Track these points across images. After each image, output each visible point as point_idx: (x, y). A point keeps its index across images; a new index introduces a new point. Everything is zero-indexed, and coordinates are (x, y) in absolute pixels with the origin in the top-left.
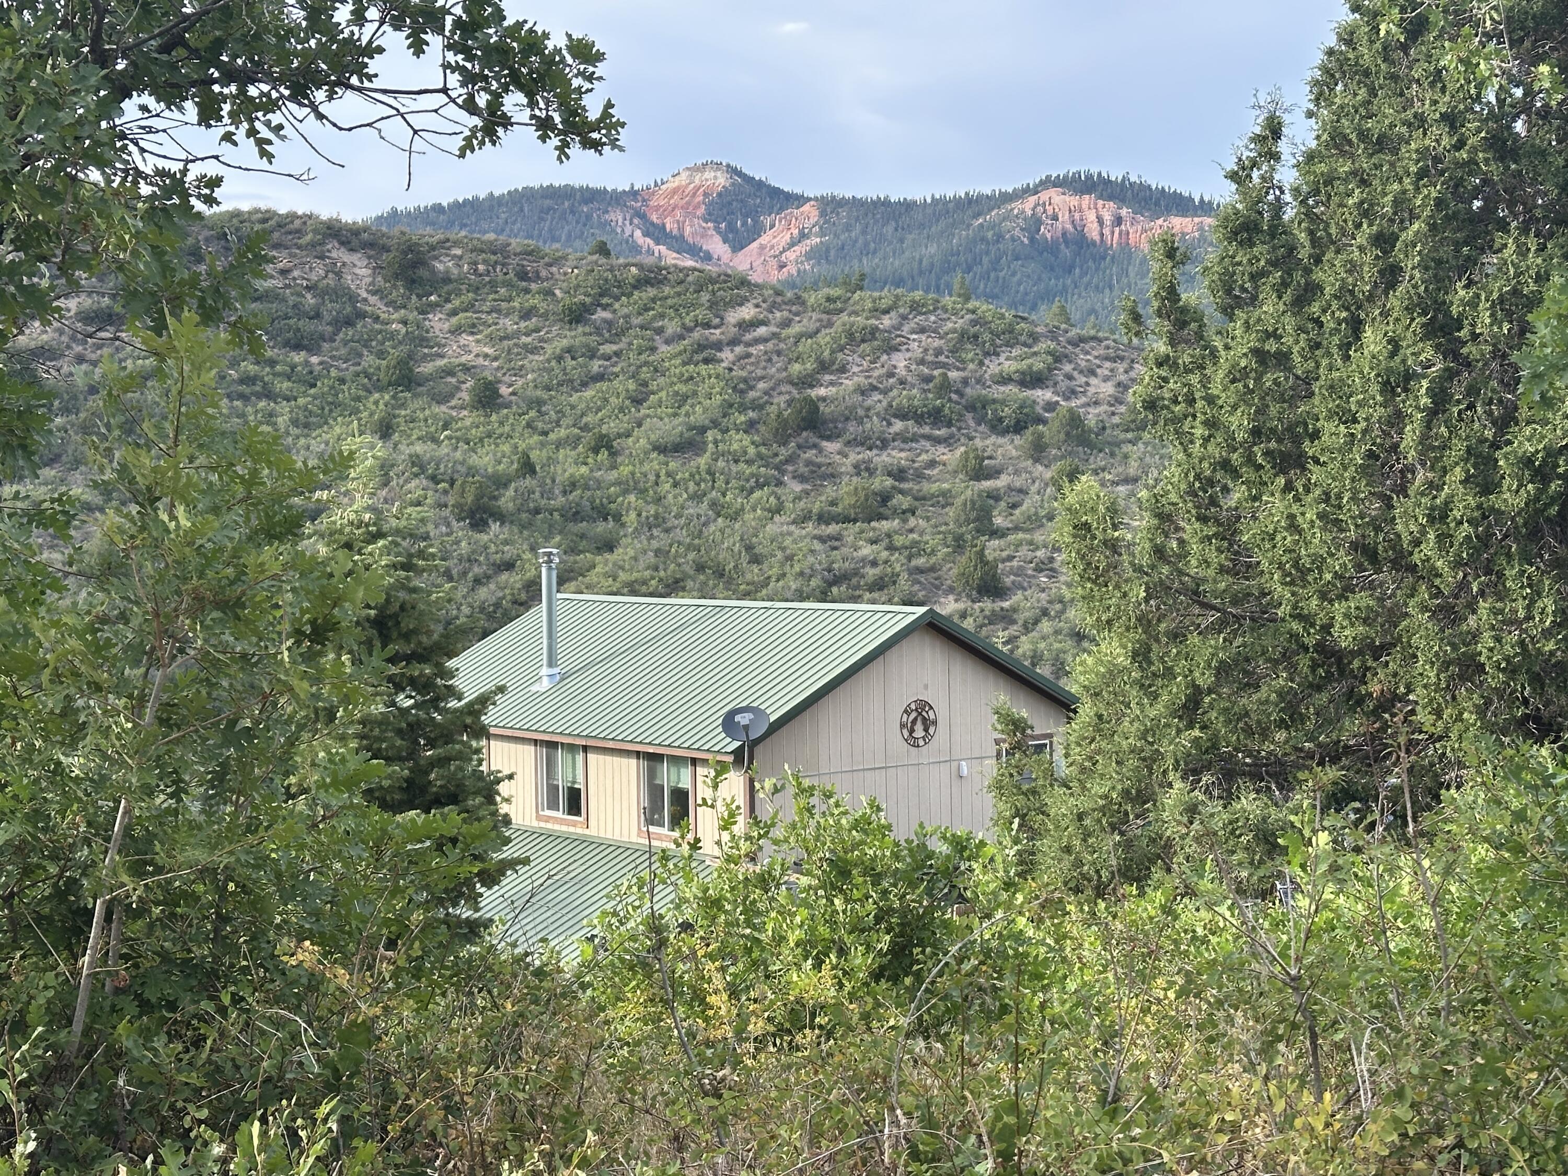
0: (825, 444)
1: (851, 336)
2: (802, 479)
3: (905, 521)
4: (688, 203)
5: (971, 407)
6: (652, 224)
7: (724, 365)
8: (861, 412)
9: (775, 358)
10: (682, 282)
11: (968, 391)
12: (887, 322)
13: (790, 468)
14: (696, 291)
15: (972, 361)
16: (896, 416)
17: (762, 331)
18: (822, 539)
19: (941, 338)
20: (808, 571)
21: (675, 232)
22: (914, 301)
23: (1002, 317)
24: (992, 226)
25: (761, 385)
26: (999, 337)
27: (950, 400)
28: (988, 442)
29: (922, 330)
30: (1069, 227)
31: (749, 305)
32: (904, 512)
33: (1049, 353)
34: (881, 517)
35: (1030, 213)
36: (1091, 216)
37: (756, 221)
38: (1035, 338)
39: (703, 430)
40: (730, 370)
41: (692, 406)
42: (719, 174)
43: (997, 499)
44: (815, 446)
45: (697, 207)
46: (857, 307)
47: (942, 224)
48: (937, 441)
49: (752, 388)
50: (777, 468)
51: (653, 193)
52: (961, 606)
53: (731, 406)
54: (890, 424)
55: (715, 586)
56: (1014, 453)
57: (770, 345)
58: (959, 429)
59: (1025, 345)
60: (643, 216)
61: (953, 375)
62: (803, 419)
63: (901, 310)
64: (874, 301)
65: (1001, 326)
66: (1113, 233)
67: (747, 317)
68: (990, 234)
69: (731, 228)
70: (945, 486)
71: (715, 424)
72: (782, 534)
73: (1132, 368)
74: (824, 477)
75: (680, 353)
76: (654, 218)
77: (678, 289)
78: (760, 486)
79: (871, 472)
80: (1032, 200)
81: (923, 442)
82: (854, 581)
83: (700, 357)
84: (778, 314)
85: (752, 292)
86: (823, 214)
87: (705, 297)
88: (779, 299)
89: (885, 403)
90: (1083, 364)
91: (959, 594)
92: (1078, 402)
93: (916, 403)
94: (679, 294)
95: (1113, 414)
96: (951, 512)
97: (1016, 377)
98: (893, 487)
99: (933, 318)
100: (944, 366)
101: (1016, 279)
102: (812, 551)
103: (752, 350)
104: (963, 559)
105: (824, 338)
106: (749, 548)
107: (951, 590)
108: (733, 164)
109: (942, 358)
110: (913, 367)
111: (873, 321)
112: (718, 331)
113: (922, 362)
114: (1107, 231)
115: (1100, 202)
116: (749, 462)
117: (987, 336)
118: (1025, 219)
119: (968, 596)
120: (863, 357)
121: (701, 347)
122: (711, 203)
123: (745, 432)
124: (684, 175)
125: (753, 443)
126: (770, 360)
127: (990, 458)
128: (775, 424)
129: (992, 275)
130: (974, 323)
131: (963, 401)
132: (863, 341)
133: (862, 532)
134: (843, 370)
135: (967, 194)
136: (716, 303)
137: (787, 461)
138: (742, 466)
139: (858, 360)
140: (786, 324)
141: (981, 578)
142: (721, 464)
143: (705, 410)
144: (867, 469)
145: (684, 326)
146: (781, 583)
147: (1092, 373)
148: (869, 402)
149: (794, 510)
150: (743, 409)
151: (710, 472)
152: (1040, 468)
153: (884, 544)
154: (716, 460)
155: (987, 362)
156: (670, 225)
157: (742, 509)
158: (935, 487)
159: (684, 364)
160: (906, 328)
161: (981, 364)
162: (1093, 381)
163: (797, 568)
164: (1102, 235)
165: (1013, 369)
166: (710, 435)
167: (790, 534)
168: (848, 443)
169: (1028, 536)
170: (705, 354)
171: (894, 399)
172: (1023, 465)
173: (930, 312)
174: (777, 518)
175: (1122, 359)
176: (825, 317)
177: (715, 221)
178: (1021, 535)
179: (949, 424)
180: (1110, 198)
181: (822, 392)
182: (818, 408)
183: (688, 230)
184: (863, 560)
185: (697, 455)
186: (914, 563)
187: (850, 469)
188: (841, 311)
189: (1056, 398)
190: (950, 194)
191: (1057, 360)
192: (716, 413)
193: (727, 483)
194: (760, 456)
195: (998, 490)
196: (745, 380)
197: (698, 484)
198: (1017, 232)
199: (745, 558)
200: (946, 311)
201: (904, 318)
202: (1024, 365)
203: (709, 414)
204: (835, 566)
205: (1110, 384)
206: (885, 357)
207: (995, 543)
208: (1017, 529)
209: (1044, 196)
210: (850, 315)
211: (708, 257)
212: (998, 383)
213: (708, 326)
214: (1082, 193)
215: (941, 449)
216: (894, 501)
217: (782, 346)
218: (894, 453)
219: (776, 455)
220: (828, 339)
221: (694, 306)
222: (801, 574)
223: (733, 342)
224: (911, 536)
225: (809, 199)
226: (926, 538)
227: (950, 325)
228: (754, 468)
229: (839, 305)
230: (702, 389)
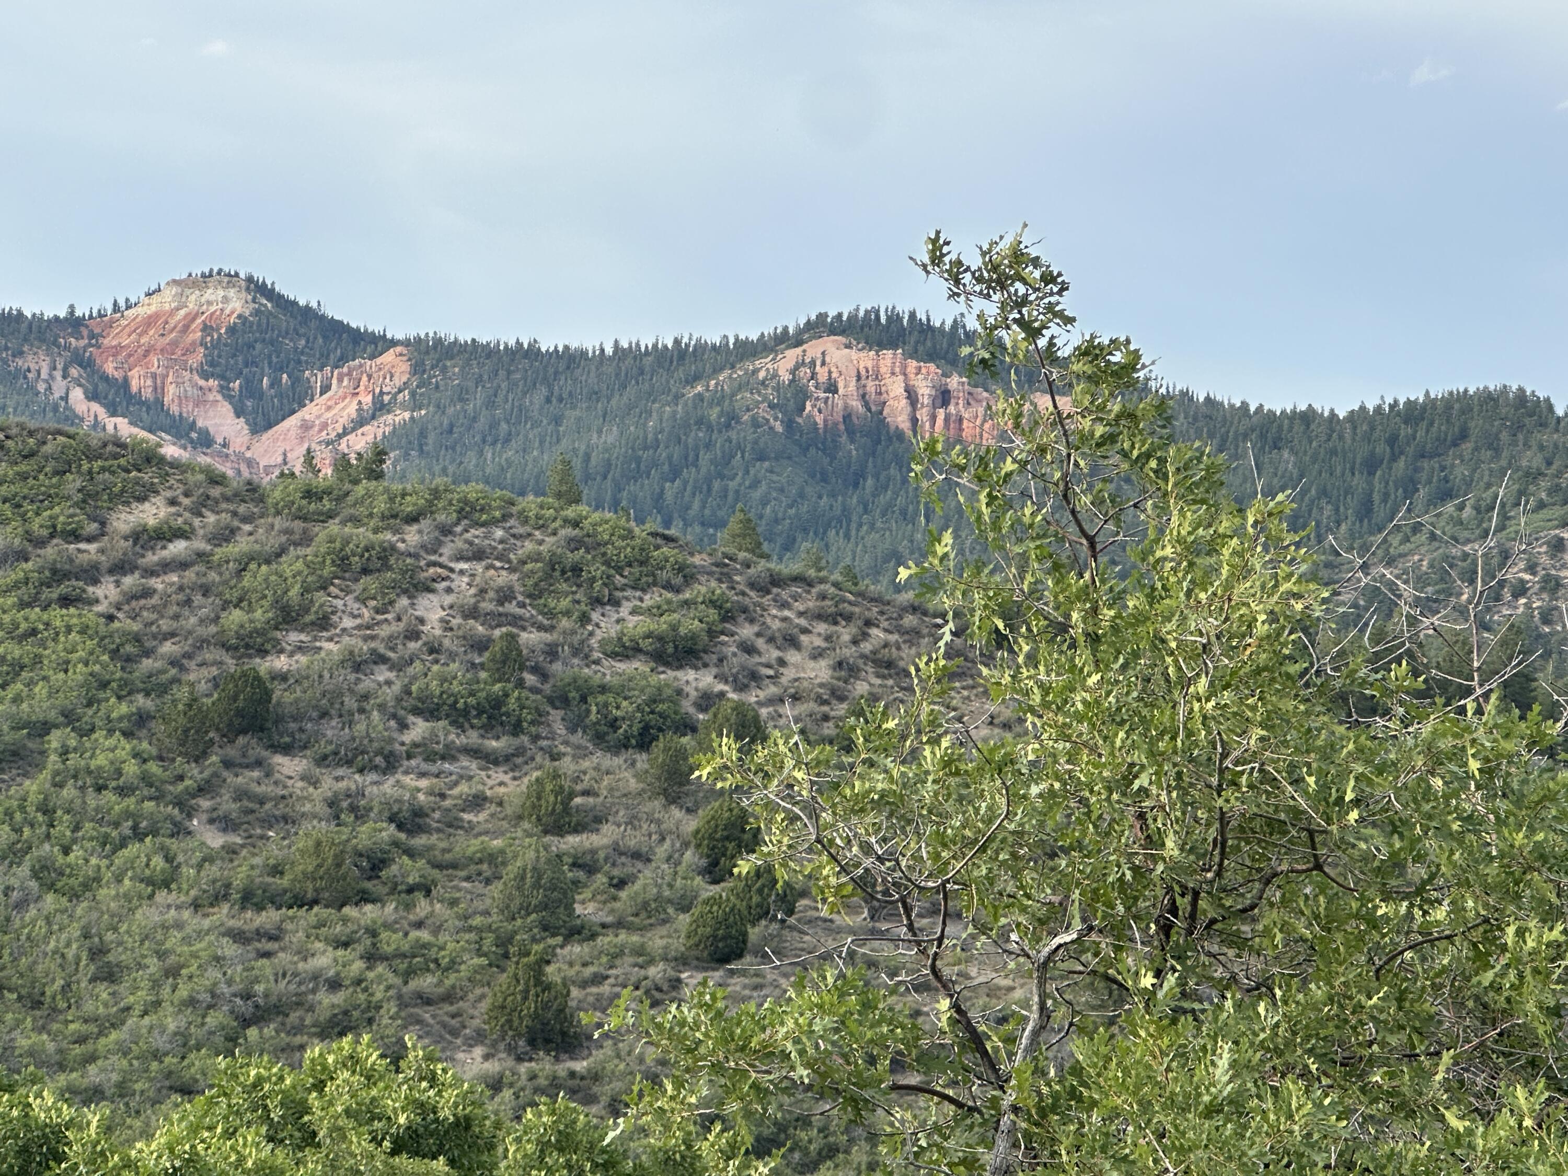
0: (279, 759)
1: (343, 562)
2: (226, 824)
3: (409, 907)
4: (174, 344)
5: (560, 700)
6: (106, 378)
7: (99, 608)
8: (350, 702)
9: (198, 599)
10: (32, 454)
11: (557, 667)
12: (412, 536)
13: (205, 804)
14: (56, 473)
15: (567, 613)
16: (417, 712)
17: (178, 547)
18: (239, 937)
19: (512, 570)
20: (205, 997)
21: (147, 394)
22: (465, 501)
23: (630, 535)
24: (719, 399)
25: (168, 648)
26: (619, 570)
27: (520, 684)
28: (586, 764)
29: (478, 555)
30: (856, 404)
31: (158, 500)
32: (410, 890)
33: (712, 603)
34: (365, 898)
35: (786, 377)
36: (896, 388)
37: (296, 380)
38: (688, 575)
39: (43, 728)
40: (111, 618)
41: (30, 684)
42: (232, 293)
43: (591, 870)
44: (259, 763)
45: (188, 351)
46: (362, 510)
47: (631, 391)
48: (491, 760)
49: (148, 653)
50: (179, 803)
51: (111, 323)
52: (493, 1067)
53: (104, 685)
54: (403, 726)
55: (18, 1023)
56: (633, 784)
57: (190, 575)
58: (536, 738)
59: (668, 586)
60: (87, 364)
61: (530, 638)
62: (240, 713)
63: (441, 517)
64: (392, 500)
65: (624, 550)
66: (933, 418)
67: (152, 522)
68: (714, 413)
69: (251, 390)
70: (497, 843)
71: (69, 717)
72: (165, 927)
73: (865, 636)
74: (268, 822)
75: (16, 586)
76: (110, 368)
77: (23, 467)
78: (138, 835)
79: (360, 814)
80: (792, 355)
81: (465, 762)
82: (294, 1017)
83: (55, 593)
84: (211, 518)
85: (165, 477)
86: (417, 368)
87: (73, 483)
88: (216, 492)
89: (397, 688)
90: (776, 625)
91: (494, 1045)
92: (762, 695)
93: (456, 687)
94: (24, 477)
95: (826, 718)
96: (496, 889)
97: (645, 644)
98: (396, 844)
99: (499, 533)
100: (516, 621)
101: (757, 494)
102: (217, 959)
103: (157, 583)
104: (503, 978)
105: (291, 564)
106: (97, 953)
107: (479, 1037)
108: (258, 275)
109: (511, 608)
110: (455, 622)
111: (388, 536)
112: (92, 547)
113: (472, 613)
114: (923, 415)
115: (912, 364)
116: (123, 791)
117: (597, 569)
118: (777, 388)
119: (510, 1049)
120: (363, 601)
121: (57, 575)
122: (216, 345)
123: (127, 734)
124: (168, 294)
125: (136, 755)
126: (188, 602)
127: (586, 793)
128: (182, 720)
129: (716, 485)
130: (574, 544)
131: (547, 688)
132: (365, 571)
133: (321, 924)
134: (324, 623)
135: (677, 342)
136: (95, 496)
137: (201, 790)
138: (109, 797)
139: (354, 606)
140: (225, 535)
141: (535, 1016)
142: (69, 792)
143: (53, 692)
144: (353, 809)
145: (28, 536)
146: (147, 1020)
147: (792, 642)
148: (367, 684)
149: (197, 881)
150: (126, 691)
151: (46, 809)
152: (677, 813)
153: (360, 948)
154: (60, 785)
155: (595, 616)
156: (138, 381)
157: (98, 879)
158: (474, 845)
159: (23, 605)
160: (447, 550)
161: (584, 619)
162: (793, 657)
163: (183, 992)
164: (914, 421)
165: (641, 630)
166: (55, 740)
167: (179, 925)
168: (322, 760)
169: (635, 938)
170: (63, 589)
171: (414, 678)
172: (648, 807)
173: (495, 522)
174: (161, 896)
175: (848, 618)
176: (298, 525)
177: (222, 377)
178: (623, 936)
179: (517, 729)
180: (931, 357)
181: (281, 663)
182: (268, 694)
183: (171, 391)
184: (315, 977)
185: (26, 775)
186: (415, 984)
187: (322, 809)
188: (330, 515)
189: (721, 687)
190: (647, 341)
191: (728, 616)
192: (72, 698)
193: (77, 828)
194: (146, 779)
195: (593, 852)
196: (137, 639)
197: (18, 831)
198: (763, 411)
199: (87, 969)
200: (526, 521)
201: (446, 531)
202: (661, 625)
203: (60, 700)
204: (259, 988)
205: (823, 663)
206: (404, 601)
207: (576, 950)
208: (620, 924)
209: (813, 349)
210: (343, 523)
211: (205, 441)
212: (614, 655)
213: (74, 536)
214: (881, 345)
215: (499, 775)
216: (394, 868)
217: (213, 576)
218: (408, 780)
219: (181, 778)
220: (299, 565)
221: (50, 498)
222: (192, 1002)
223: (120, 568)
224: (414, 934)
225: (393, 343)
226: (443, 938)
227: (529, 546)
228: (130, 802)
229: (327, 504)
230: (52, 653)
